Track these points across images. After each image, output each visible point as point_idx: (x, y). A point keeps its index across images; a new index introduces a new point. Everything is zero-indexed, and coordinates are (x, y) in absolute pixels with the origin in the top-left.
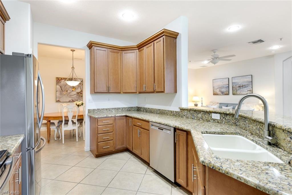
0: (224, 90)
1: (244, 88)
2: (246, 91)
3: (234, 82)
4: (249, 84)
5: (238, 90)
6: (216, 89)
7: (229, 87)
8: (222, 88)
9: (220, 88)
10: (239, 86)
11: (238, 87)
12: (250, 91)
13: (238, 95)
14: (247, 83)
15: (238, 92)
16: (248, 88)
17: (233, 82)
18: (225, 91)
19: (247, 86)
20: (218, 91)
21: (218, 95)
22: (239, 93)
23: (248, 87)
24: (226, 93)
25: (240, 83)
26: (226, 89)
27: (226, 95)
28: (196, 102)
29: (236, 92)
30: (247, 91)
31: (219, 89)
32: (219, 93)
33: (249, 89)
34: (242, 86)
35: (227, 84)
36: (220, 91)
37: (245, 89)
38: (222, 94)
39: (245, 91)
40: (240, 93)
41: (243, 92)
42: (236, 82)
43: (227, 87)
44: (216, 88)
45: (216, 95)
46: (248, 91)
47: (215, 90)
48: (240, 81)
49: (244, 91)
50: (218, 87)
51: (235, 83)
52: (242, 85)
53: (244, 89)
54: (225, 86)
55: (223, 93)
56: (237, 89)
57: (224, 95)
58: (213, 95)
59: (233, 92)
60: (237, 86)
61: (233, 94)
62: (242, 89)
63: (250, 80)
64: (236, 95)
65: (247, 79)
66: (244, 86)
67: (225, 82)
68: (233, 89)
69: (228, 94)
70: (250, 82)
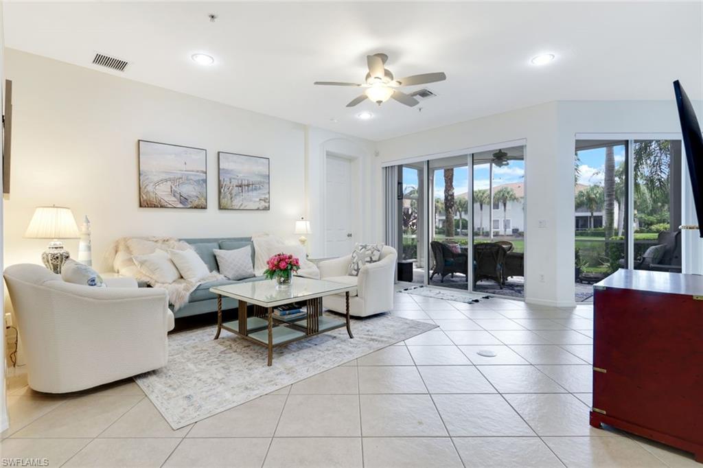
0: (188, 190)
1: (252, 190)
2: (255, 202)
3: (223, 169)
4: (262, 180)
7: (205, 181)
8: (183, 183)
9: (173, 180)
10: (240, 182)
11: (236, 186)
12: (265, 201)
13: (236, 211)
15: (237, 202)
16: (259, 191)
17: (221, 167)
18: (195, 194)
19: (257, 185)
20: (162, 192)
21: (162, 207)
22: (239, 205)
23: (260, 189)
24: (196, 203)
26: (197, 188)
27: (196, 208)
28: (58, 243)
29: (232, 201)
30: (258, 200)
31: (169, 183)
32: (171, 200)
33: (263, 197)
34: (248, 185)
35: (203, 172)
36: (173, 193)
37: (255, 193)
38: (181, 206)
39: (254, 199)
40: (241, 205)
42: (232, 170)
43: (202, 180)
44: (156, 179)
45: (156, 206)
47: (150, 188)
48: (240, 169)
49: (251, 201)
51: (227, 171)
52: (246, 183)
53: (250, 193)
54: (197, 178)
57: (191, 208)
58: (141, 206)
60: (235, 183)
61: (221, 207)
63: (264, 170)
64: (228, 209)
65: (260, 168)
66: (253, 185)
67: (194, 163)
68: (222, 190)
69: (204, 208)
70: (264, 176)
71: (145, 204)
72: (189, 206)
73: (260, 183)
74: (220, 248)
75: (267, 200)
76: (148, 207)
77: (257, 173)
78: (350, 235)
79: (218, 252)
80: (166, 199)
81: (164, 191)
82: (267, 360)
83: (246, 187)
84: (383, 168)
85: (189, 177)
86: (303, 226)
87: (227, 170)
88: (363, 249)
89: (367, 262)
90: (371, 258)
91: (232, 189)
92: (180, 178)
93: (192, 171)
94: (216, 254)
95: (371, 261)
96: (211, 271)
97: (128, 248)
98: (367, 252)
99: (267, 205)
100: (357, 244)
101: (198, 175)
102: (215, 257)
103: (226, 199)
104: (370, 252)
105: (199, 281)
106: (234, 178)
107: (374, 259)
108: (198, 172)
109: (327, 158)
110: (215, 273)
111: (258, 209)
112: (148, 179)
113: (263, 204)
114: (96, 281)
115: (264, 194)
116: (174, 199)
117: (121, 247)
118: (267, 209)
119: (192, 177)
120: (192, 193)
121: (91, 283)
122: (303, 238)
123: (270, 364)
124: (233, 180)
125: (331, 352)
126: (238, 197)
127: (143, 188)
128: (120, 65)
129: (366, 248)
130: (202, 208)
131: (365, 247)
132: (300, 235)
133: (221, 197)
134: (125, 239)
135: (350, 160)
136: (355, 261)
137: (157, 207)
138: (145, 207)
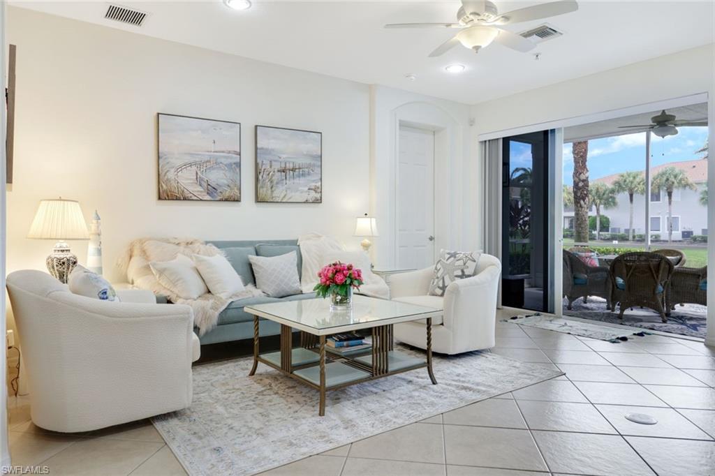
0: (218, 177)
3: (262, 149)
4: (312, 162)
5: (277, 183)
6: (179, 169)
7: (239, 165)
8: (212, 168)
9: (199, 164)
10: (283, 166)
11: (278, 171)
12: (316, 192)
13: (277, 205)
14: (308, 161)
15: (279, 193)
16: (309, 178)
17: (259, 146)
18: (226, 182)
20: (186, 180)
21: (185, 199)
22: (282, 195)
23: (309, 174)
24: (227, 194)
25: (284, 156)
26: (228, 174)
27: (226, 200)
28: (65, 245)
29: (272, 192)
30: (306, 189)
31: (194, 168)
32: (196, 190)
33: (313, 185)
34: (293, 170)
35: (235, 153)
36: (199, 181)
37: (302, 180)
38: (208, 198)
39: (300, 188)
41: (293, 194)
42: (273, 150)
44: (179, 163)
45: (178, 199)
46: (309, 189)
47: (171, 175)
48: (284, 148)
49: (297, 191)
50: (188, 159)
51: (267, 151)
52: (291, 167)
53: (297, 181)
54: (229, 161)
55: (214, 194)
56: (275, 179)
57: (220, 200)
58: (160, 198)
59: (261, 191)
60: (277, 166)
61: (259, 200)
62: (292, 181)
63: (314, 149)
64: (267, 202)
65: (310, 146)
66: (299, 168)
67: (226, 141)
68: (260, 177)
69: (238, 200)
70: (314, 157)
71: (164, 195)
72: (218, 198)
73: (309, 166)
74: (257, 254)
75: (318, 190)
76: (169, 199)
77: (305, 153)
78: (431, 239)
79: (254, 259)
80: (191, 189)
81: (188, 179)
82: (318, 408)
83: (291, 172)
84: (481, 142)
85: (219, 161)
86: (366, 225)
87: (267, 149)
88: (452, 258)
89: (457, 276)
90: (463, 271)
91: (273, 175)
92: (207, 162)
93: (223, 152)
94: (251, 261)
95: (463, 276)
96: (246, 284)
97: (144, 252)
98: (458, 263)
99: (318, 196)
100: (442, 250)
101: (231, 158)
102: (250, 265)
103: (265, 189)
104: (461, 263)
105: (231, 298)
106: (275, 161)
107: (467, 272)
108: (229, 152)
109: (400, 129)
110: (250, 287)
111: (306, 202)
112: (168, 163)
113: (313, 195)
114: (108, 293)
115: (314, 181)
116: (200, 189)
117: (136, 252)
118: (318, 201)
119: (223, 160)
120: (222, 181)
121: (102, 296)
122: (367, 241)
123: (322, 413)
124: (273, 163)
125: (405, 402)
126: (280, 186)
127: (162, 174)
128: (137, 18)
129: (455, 257)
130: (234, 201)
131: (453, 255)
132: (363, 237)
133: (259, 186)
134: (141, 242)
135: (435, 132)
136: (439, 275)
137: (180, 199)
138: (166, 199)
